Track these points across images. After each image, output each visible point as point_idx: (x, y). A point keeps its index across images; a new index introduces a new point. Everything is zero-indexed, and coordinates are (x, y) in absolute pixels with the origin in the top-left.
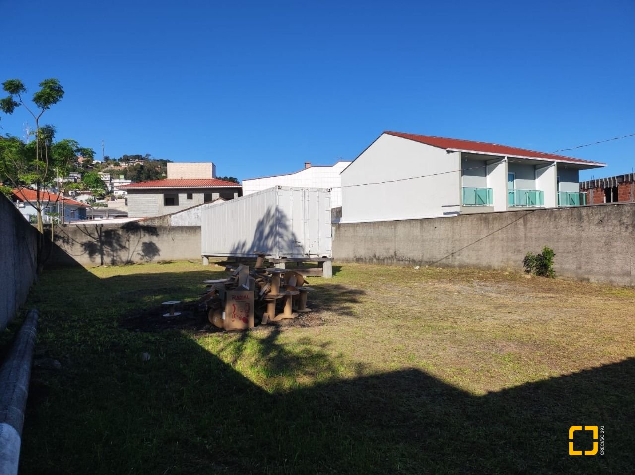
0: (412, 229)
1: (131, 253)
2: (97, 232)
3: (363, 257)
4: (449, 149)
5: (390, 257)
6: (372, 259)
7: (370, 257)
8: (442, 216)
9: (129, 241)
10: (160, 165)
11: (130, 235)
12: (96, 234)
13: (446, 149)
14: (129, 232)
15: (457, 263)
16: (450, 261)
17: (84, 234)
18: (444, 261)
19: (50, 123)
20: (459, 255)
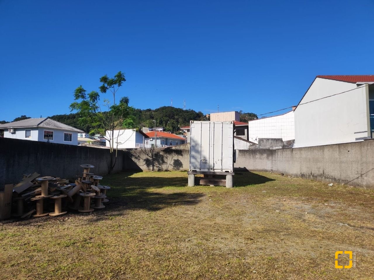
0: (333, 152)
1: (168, 165)
2: (151, 153)
3: (305, 174)
4: (358, 83)
5: (320, 175)
6: (310, 175)
7: (309, 174)
8: (354, 141)
9: (167, 158)
10: (247, 116)
11: (168, 155)
12: (150, 154)
13: (355, 83)
14: (167, 154)
15: (364, 183)
16: (359, 181)
17: (144, 154)
18: (355, 181)
19: (126, 96)
20: (366, 176)
